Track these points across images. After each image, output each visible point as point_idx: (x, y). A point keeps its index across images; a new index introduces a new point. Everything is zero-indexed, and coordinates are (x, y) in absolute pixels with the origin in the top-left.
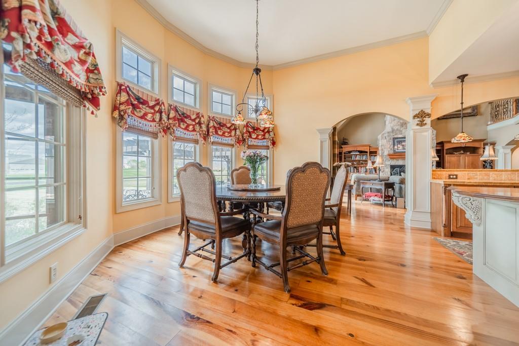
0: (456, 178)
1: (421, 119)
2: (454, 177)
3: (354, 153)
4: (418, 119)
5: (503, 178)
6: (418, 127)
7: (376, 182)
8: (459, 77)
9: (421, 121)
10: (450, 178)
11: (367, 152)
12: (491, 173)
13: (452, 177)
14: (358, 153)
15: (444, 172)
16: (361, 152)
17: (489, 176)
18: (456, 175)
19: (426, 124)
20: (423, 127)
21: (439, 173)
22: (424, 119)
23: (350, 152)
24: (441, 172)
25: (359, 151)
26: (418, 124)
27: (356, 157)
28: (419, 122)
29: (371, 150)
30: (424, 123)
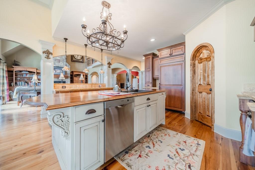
0: (65, 88)
1: (47, 55)
2: (65, 87)
3: (25, 73)
4: (46, 54)
5: (81, 87)
6: (46, 59)
7: (33, 91)
8: (64, 39)
9: (47, 56)
10: (63, 88)
11: (35, 73)
12: (77, 85)
13: (63, 87)
14: (28, 73)
15: (60, 85)
16: (30, 72)
17: (77, 86)
18: (65, 86)
19: (50, 58)
20: (49, 60)
21: (58, 85)
22: (49, 55)
23: (21, 71)
24: (59, 85)
25: (29, 72)
26: (45, 57)
27: (26, 75)
28: (46, 56)
29: (37, 72)
30: (49, 57)
